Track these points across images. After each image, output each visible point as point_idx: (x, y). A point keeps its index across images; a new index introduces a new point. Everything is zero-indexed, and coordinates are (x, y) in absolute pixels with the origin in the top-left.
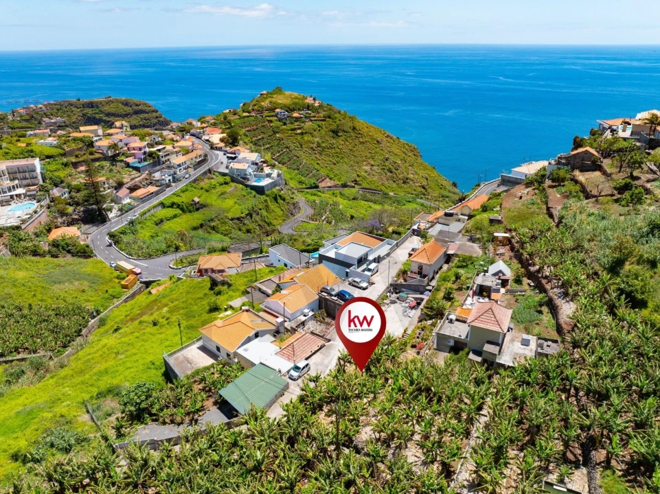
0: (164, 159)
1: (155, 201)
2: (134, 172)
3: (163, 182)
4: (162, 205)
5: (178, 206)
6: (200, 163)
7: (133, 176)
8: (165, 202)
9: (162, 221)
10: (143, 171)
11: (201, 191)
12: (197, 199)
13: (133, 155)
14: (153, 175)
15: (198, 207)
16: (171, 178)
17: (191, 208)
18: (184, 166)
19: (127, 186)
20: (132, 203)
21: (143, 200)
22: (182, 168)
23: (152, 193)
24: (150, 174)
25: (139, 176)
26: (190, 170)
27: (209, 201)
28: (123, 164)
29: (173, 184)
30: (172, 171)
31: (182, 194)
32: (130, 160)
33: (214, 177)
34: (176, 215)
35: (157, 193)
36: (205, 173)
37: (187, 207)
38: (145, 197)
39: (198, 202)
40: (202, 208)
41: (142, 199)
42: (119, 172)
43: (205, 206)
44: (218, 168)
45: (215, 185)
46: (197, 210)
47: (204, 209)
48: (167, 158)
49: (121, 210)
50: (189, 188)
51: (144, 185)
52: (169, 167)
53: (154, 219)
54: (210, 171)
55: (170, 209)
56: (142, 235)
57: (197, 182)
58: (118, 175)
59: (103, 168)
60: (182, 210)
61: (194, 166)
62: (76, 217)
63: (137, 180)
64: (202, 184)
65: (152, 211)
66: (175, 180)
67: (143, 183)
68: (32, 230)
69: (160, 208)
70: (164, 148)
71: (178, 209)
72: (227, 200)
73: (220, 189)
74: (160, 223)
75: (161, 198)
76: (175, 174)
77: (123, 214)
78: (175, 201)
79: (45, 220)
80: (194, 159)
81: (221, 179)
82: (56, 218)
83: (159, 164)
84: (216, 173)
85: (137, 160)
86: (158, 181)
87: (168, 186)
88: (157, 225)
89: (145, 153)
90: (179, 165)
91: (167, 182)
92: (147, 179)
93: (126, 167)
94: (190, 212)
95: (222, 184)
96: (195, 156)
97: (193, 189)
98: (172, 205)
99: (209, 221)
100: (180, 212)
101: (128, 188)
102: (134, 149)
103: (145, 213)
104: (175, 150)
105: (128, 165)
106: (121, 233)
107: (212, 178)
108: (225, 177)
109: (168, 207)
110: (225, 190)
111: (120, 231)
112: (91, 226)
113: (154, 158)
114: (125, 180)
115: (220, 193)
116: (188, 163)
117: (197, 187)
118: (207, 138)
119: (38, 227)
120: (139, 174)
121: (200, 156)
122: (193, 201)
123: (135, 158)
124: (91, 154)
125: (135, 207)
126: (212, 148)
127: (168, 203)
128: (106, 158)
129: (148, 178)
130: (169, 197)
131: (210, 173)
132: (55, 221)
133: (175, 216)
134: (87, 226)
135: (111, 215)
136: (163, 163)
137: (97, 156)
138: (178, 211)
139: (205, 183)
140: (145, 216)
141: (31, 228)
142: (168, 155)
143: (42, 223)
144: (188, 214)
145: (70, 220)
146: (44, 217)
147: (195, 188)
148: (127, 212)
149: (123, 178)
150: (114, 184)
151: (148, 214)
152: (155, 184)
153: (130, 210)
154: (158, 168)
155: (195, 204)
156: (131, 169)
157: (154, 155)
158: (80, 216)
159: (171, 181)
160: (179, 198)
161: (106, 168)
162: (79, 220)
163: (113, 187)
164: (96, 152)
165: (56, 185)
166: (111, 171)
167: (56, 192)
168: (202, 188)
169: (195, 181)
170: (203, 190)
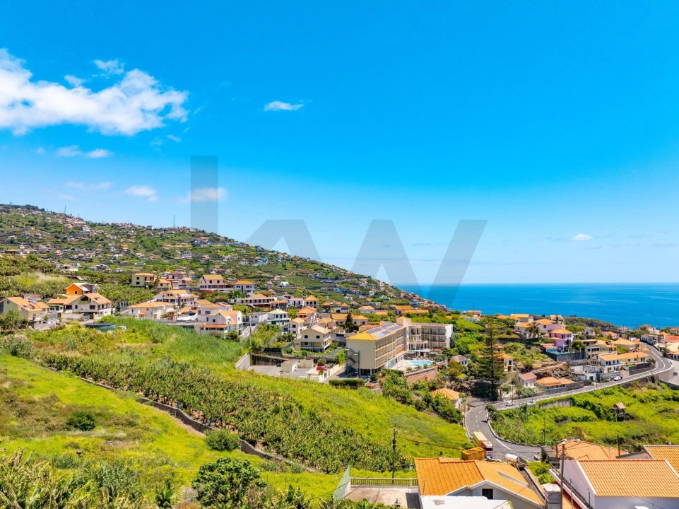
0: (590, 353)
1: (564, 395)
2: (549, 359)
3: (583, 378)
4: (572, 401)
5: (593, 408)
6: (639, 368)
7: (546, 363)
8: (577, 399)
9: (565, 418)
10: (559, 360)
11: (632, 400)
12: (621, 406)
13: (554, 342)
14: (572, 368)
15: (622, 416)
16: (594, 375)
17: (611, 415)
18: (616, 366)
19: (535, 371)
20: (535, 391)
21: (550, 389)
22: (612, 367)
23: (564, 385)
24: (568, 365)
25: (553, 365)
26: (623, 372)
27: (641, 413)
28: (538, 349)
29: (595, 383)
30: (597, 369)
31: (602, 396)
32: (549, 347)
33: (658, 387)
34: (587, 418)
35: (570, 388)
36: (645, 380)
37: (605, 412)
38: (553, 387)
39: (623, 410)
40: (628, 419)
41: (548, 387)
42: (532, 356)
43: (632, 418)
44: (668, 379)
45: (656, 397)
46: (620, 419)
47: (631, 421)
48: (595, 353)
49: (518, 393)
50: (616, 392)
51: (556, 375)
52: (594, 363)
53: (555, 413)
54: (653, 379)
55: (582, 409)
56: (533, 426)
57: (630, 388)
58: (529, 359)
59: (515, 349)
60: (598, 414)
61: (630, 369)
62: (467, 386)
63: (549, 367)
64: (637, 392)
65: (556, 405)
66: (599, 380)
67: (556, 373)
68: (414, 381)
69: (568, 404)
70: (595, 342)
71: (591, 412)
72: (671, 421)
73: (663, 404)
74: (562, 420)
75: (573, 393)
76: (601, 372)
77: (519, 398)
78: (591, 401)
79: (433, 378)
80: (632, 361)
81: (669, 393)
82: (445, 380)
83: (583, 357)
84: (663, 385)
85: (556, 348)
86: (577, 375)
87: (588, 383)
88: (557, 421)
89: (568, 342)
90: (609, 363)
91: (588, 378)
92: (561, 369)
93: (542, 353)
94: (609, 419)
95: (669, 399)
96: (636, 357)
97: (622, 394)
98: (585, 405)
99: (634, 438)
100: (595, 416)
101: (536, 374)
102: (556, 336)
103: (546, 404)
104: (608, 346)
105: (544, 351)
106: (507, 415)
107: (655, 389)
108: (675, 391)
109: (579, 406)
110: (671, 406)
111: (507, 412)
112: (479, 399)
113: (577, 349)
114: (535, 365)
115: (662, 408)
116: (622, 363)
117: (628, 393)
118: (662, 346)
119: (422, 381)
120: (554, 362)
121: (642, 359)
122: (615, 406)
123: (555, 345)
124: (509, 333)
125: (535, 395)
126: (665, 355)
127: (580, 400)
128: (521, 340)
129: (563, 368)
130: (585, 395)
131: (653, 382)
132: (442, 382)
133: (585, 419)
134: (475, 399)
135: (505, 395)
136: (589, 357)
137: (514, 336)
138: (592, 414)
139: (643, 392)
140: (545, 407)
141: (414, 379)
142: (598, 349)
143: (429, 379)
144: (605, 421)
145: (459, 387)
146: (433, 376)
147: (625, 394)
148: (525, 397)
149: (534, 362)
150: (522, 367)
151: (550, 406)
152: (572, 377)
153: (529, 396)
154: (580, 361)
155: (618, 411)
156: (546, 356)
157: (578, 346)
158: (471, 387)
159: (594, 379)
160: (596, 399)
161: (519, 350)
162: (469, 390)
163: (519, 369)
164: (514, 333)
165: (461, 353)
166: (523, 353)
167: (457, 358)
168: (635, 397)
169: (627, 385)
170: (636, 399)
